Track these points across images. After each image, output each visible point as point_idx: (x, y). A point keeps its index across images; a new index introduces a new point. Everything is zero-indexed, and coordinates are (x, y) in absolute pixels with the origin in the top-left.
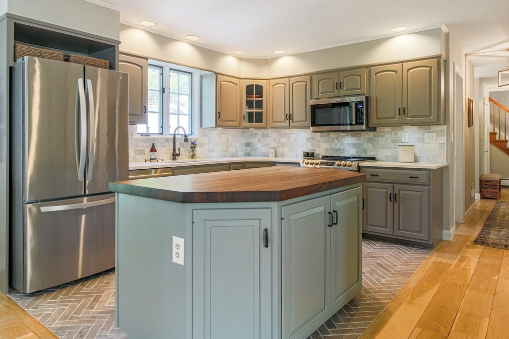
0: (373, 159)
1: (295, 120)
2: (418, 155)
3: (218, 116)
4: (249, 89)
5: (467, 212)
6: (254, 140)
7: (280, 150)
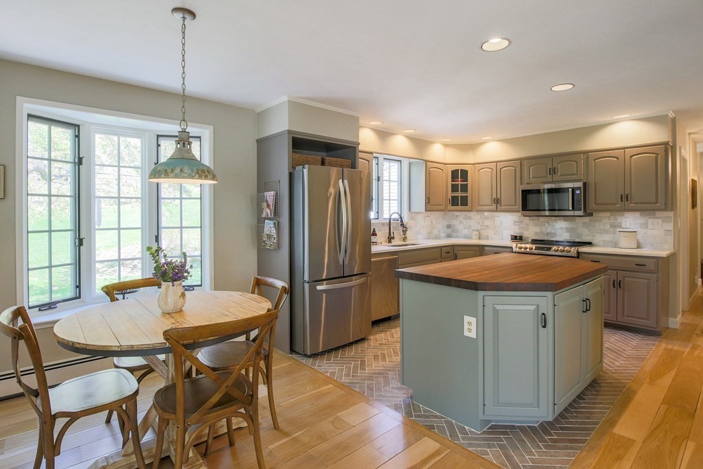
0: (590, 244)
1: (502, 204)
2: (641, 241)
3: (427, 201)
4: (455, 174)
5: (692, 298)
6: (455, 222)
7: (484, 233)
